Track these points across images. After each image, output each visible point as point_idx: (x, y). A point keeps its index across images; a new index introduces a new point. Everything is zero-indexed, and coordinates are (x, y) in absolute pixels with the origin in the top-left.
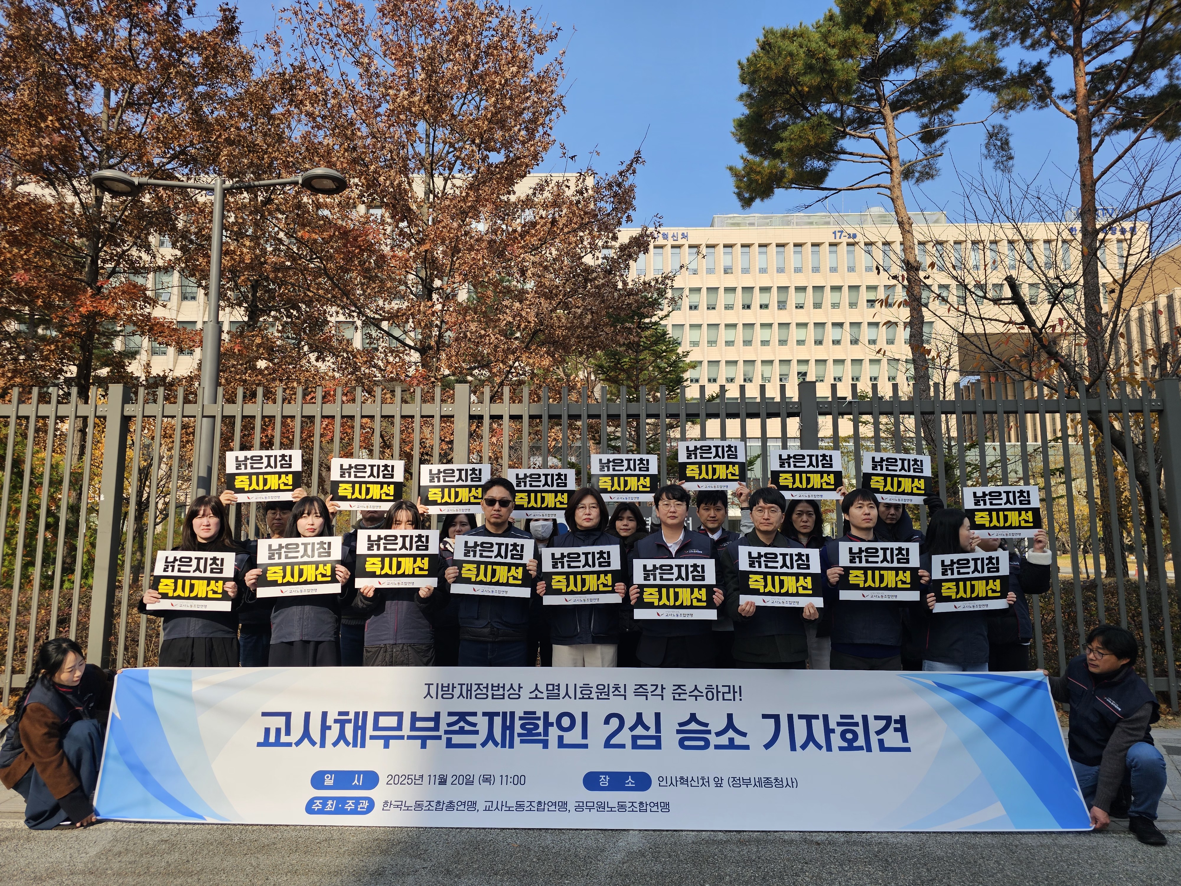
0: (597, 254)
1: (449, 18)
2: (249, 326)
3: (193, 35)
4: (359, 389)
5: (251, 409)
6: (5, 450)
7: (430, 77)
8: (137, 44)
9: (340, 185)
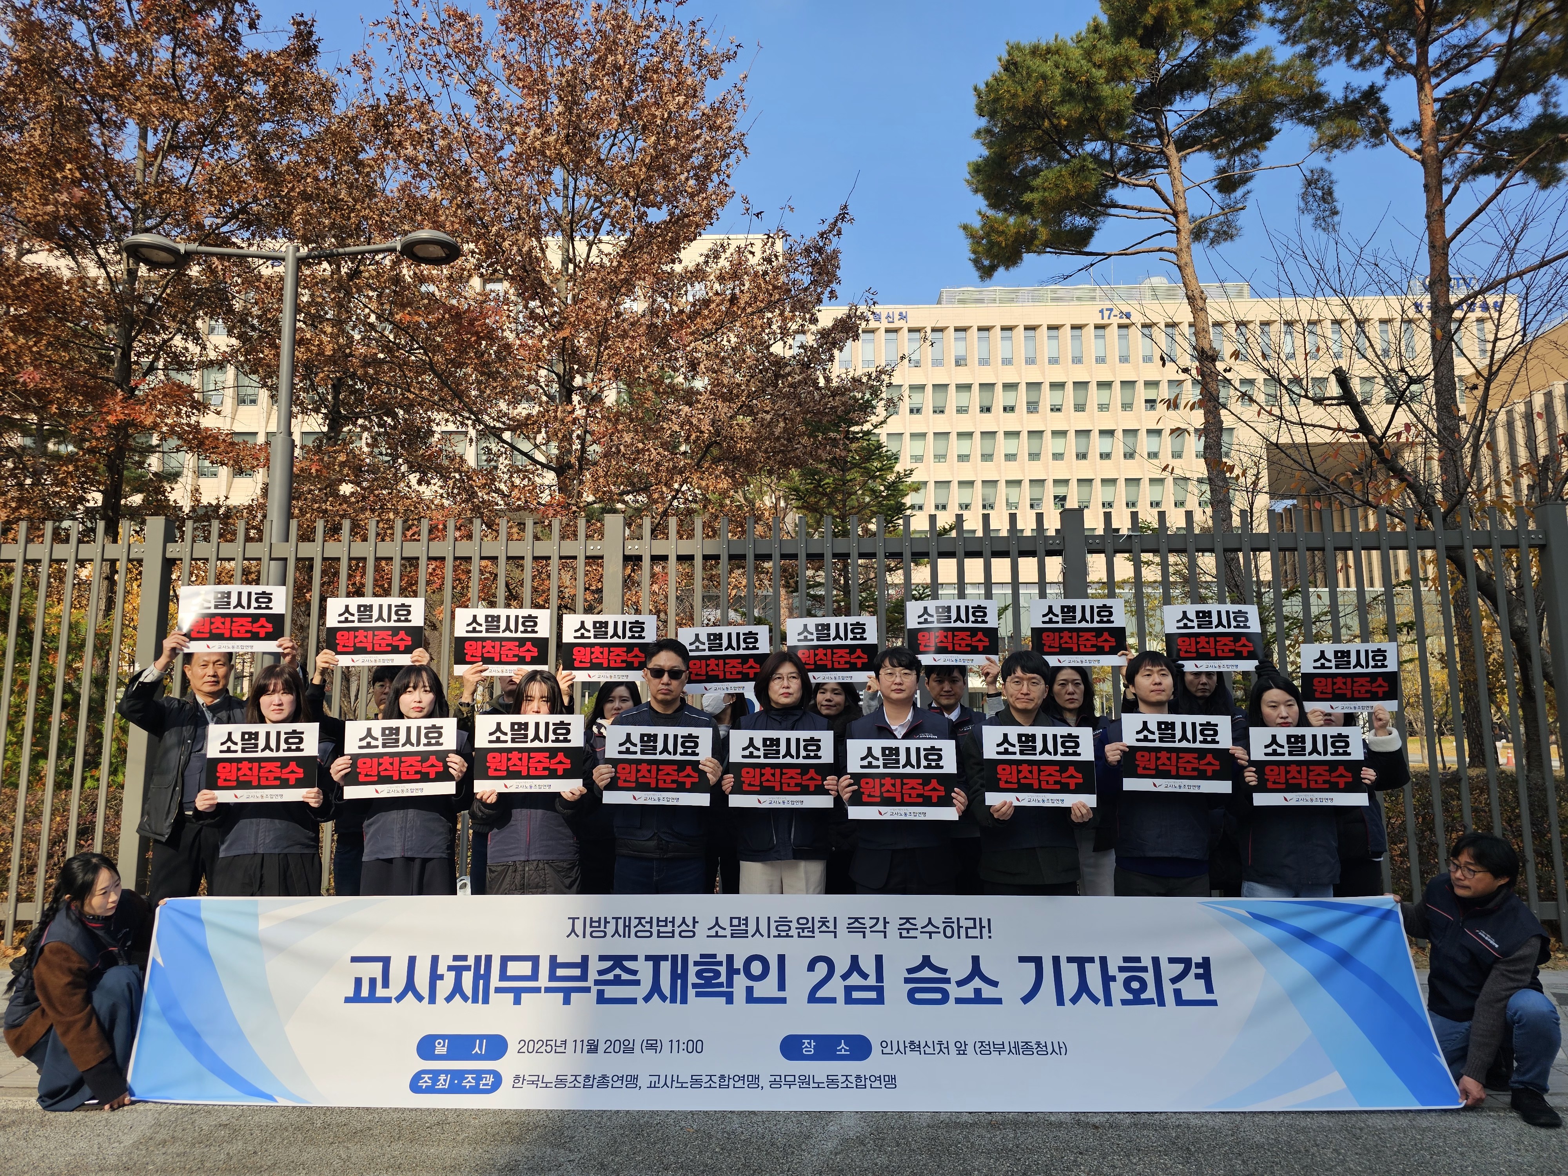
0: (790, 341)
1: (594, 31)
2: (329, 439)
3: (258, 56)
4: (477, 522)
5: (334, 549)
6: (9, 604)
7: (569, 110)
8: (183, 68)
9: (452, 253)
